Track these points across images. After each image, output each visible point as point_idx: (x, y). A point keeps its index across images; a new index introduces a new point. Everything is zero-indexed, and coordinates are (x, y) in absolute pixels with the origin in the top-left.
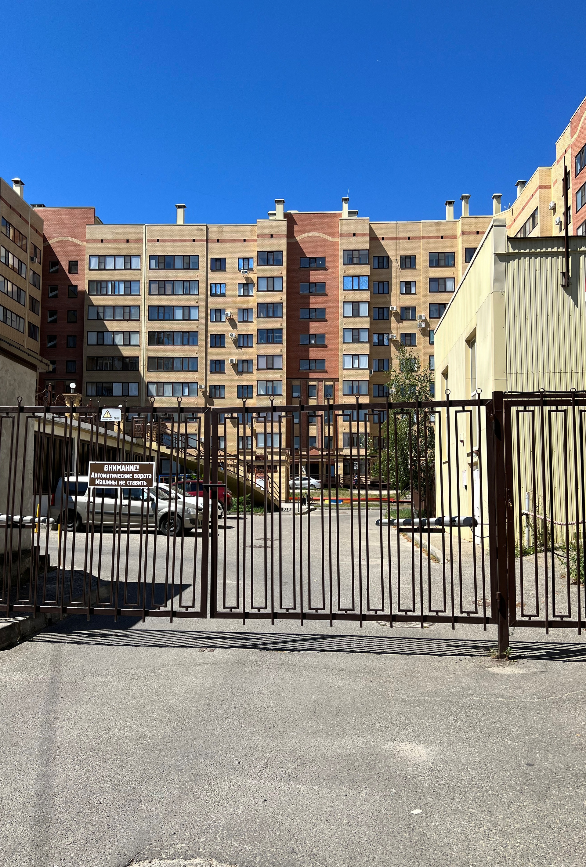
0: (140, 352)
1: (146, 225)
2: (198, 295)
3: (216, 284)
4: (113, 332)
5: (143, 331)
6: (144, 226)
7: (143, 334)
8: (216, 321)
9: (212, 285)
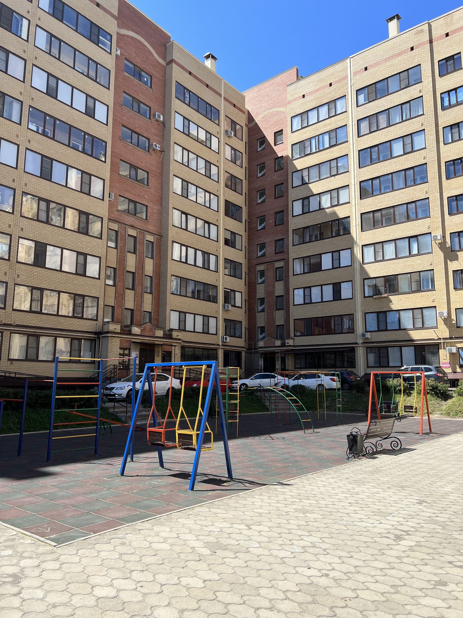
0: (351, 210)
1: (350, 57)
2: (423, 114)
3: (449, 92)
4: (319, 194)
5: (353, 183)
6: (348, 60)
7: (353, 187)
8: (453, 141)
9: (443, 96)
